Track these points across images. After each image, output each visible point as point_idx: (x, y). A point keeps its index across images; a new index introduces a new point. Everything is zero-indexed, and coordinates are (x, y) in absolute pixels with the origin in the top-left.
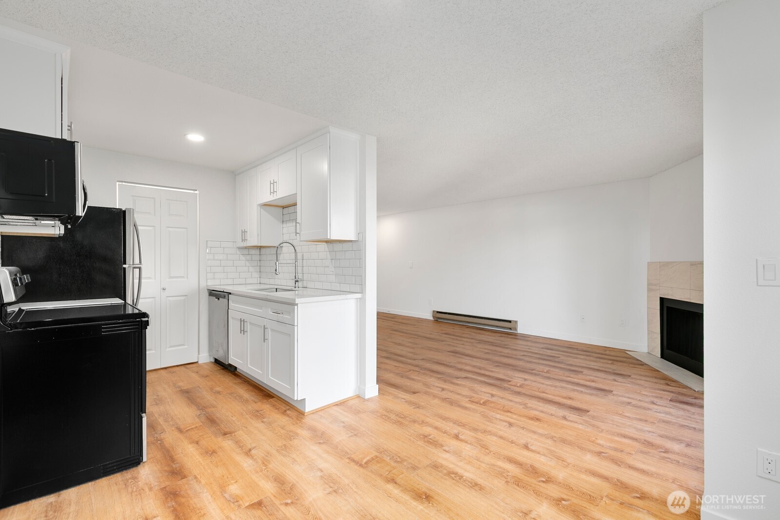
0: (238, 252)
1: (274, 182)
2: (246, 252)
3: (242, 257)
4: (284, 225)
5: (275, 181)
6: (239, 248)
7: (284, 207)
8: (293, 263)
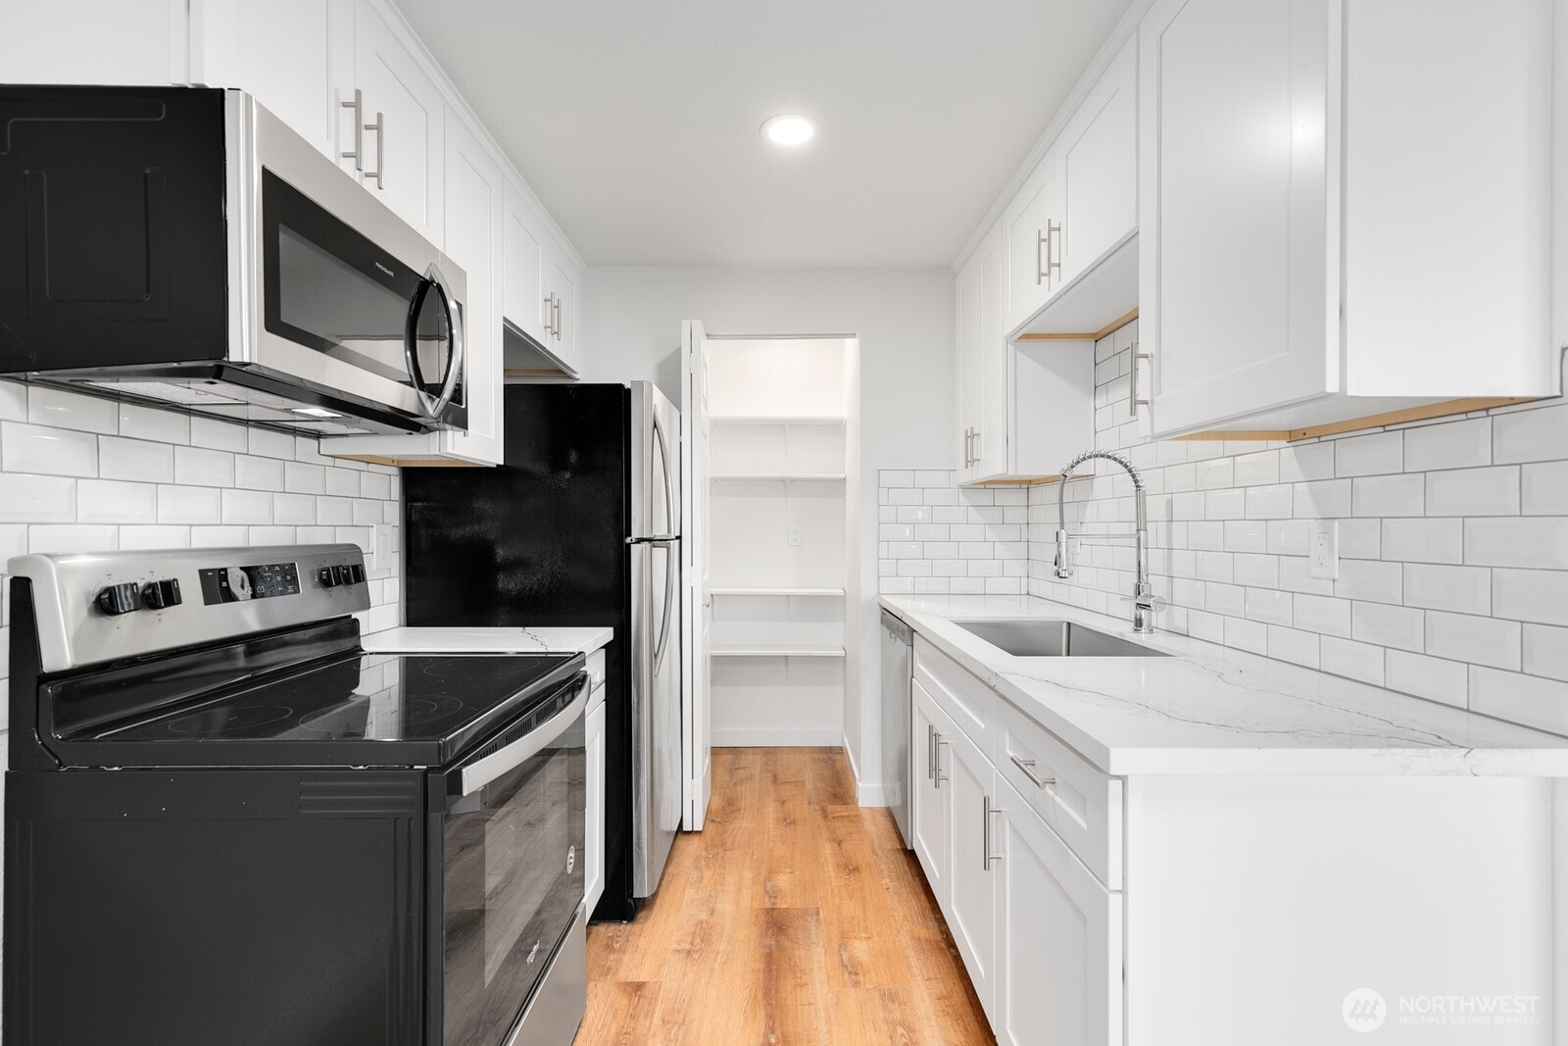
0: (963, 500)
1: (1050, 230)
2: (985, 498)
3: (974, 514)
4: (1101, 400)
5: (1054, 225)
6: (965, 488)
7: (1097, 338)
8: (1129, 536)
